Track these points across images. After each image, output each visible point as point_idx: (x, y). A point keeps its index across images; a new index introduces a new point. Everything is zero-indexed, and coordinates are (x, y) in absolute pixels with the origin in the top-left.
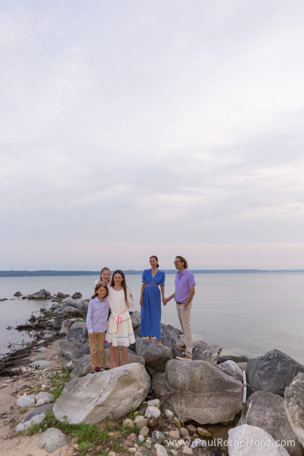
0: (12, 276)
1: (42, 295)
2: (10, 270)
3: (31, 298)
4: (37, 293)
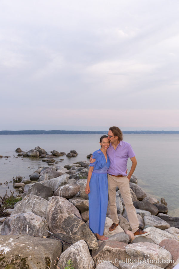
1: (36, 152)
4: (32, 151)
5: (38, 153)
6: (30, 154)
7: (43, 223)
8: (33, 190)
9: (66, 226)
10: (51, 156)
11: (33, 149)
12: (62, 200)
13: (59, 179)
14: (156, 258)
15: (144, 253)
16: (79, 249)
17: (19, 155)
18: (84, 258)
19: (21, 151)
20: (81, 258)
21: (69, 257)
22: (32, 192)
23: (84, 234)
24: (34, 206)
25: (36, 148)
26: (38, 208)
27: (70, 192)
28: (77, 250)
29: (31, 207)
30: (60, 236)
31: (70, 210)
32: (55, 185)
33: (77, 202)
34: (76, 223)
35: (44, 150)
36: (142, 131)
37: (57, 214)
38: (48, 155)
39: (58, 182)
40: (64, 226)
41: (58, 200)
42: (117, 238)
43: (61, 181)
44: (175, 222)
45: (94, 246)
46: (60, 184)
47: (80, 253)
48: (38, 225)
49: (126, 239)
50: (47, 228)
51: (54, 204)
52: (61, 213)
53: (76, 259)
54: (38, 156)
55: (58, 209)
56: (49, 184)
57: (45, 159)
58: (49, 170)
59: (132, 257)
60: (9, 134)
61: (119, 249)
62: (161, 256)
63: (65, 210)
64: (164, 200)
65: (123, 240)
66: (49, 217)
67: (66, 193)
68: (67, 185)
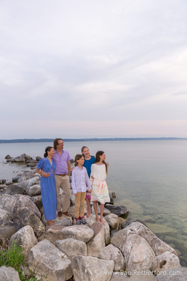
0: (25, 142)
1: (22, 158)
2: (24, 139)
3: (14, 162)
4: (18, 157)
5: (24, 159)
6: (17, 160)
7: (7, 216)
8: (8, 190)
9: (20, 216)
10: (35, 161)
11: (20, 156)
12: (22, 197)
13: (31, 181)
14: (79, 235)
15: (72, 232)
16: (24, 232)
17: (8, 161)
18: (26, 238)
19: (10, 158)
20: (25, 238)
21: (16, 238)
22: (7, 192)
23: (33, 221)
24: (5, 203)
25: (22, 155)
26: (8, 205)
27: (38, 191)
28: (23, 232)
29: (3, 204)
30: (18, 224)
31: (28, 204)
32: (27, 185)
33: (38, 198)
34: (27, 214)
35: (29, 156)
36: (116, 138)
37: (17, 207)
38: (32, 161)
39: (30, 183)
40: (19, 217)
41: (19, 198)
42: (62, 223)
43: (32, 183)
44: (117, 210)
45: (40, 230)
46: (31, 184)
47: (24, 235)
48: (3, 217)
49: (68, 224)
50: (11, 219)
51: (16, 200)
52: (20, 207)
53: (21, 239)
54: (24, 162)
55: (18, 204)
56: (22, 185)
57: (29, 164)
58: (27, 174)
59: (66, 235)
60: (3, 143)
61: (59, 231)
62: (83, 233)
63: (23, 205)
64: (114, 193)
65: (66, 224)
66: (11, 210)
67: (34, 192)
68: (36, 185)
